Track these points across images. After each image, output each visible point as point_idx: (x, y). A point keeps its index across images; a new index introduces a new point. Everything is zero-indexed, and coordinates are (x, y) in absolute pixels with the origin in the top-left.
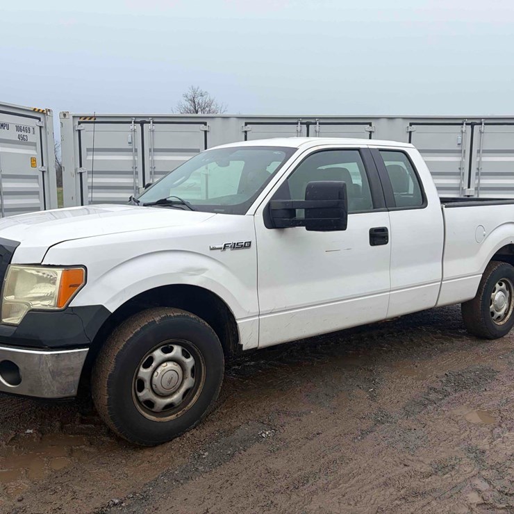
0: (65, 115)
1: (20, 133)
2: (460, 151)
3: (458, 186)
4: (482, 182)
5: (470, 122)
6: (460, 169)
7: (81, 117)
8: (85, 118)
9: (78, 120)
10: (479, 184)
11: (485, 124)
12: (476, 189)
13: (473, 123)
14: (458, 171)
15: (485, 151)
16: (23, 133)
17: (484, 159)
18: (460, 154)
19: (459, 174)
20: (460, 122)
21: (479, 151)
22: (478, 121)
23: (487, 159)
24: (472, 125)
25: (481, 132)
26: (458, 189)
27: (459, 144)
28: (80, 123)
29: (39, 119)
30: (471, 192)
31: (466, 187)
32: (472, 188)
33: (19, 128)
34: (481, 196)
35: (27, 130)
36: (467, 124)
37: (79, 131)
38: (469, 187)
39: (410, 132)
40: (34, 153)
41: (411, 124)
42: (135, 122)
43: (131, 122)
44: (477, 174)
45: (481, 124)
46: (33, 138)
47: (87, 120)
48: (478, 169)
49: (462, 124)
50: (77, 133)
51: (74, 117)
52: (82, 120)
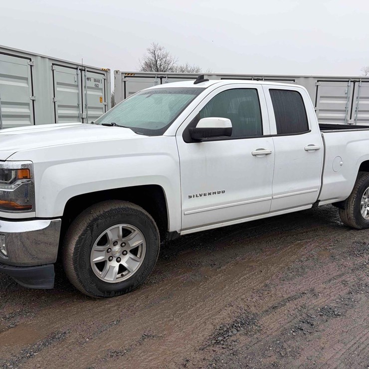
0: (117, 72)
1: (95, 83)
2: (346, 98)
3: (344, 118)
4: (359, 115)
5: (353, 80)
6: (346, 108)
7: (126, 74)
8: (129, 74)
9: (125, 75)
10: (356, 117)
11: (362, 82)
12: (355, 120)
13: (355, 81)
14: (345, 109)
15: (361, 98)
16: (97, 83)
17: (360, 102)
18: (346, 99)
19: (345, 111)
20: (347, 80)
21: (357, 98)
22: (358, 80)
23: (362, 102)
24: (354, 82)
25: (359, 86)
26: (344, 120)
27: (346, 93)
28: (125, 77)
29: (104, 74)
30: (352, 122)
31: (349, 119)
32: (352, 119)
33: (95, 80)
34: (358, 124)
35: (98, 81)
36: (351, 81)
37: (125, 82)
38: (351, 119)
39: (317, 86)
40: (101, 94)
41: (318, 81)
42: (157, 77)
43: (155, 77)
44: (356, 111)
45: (359, 81)
46: (101, 86)
47: (129, 75)
48: (356, 108)
49: (348, 81)
50: (124, 83)
51: (122, 73)
52: (126, 75)
